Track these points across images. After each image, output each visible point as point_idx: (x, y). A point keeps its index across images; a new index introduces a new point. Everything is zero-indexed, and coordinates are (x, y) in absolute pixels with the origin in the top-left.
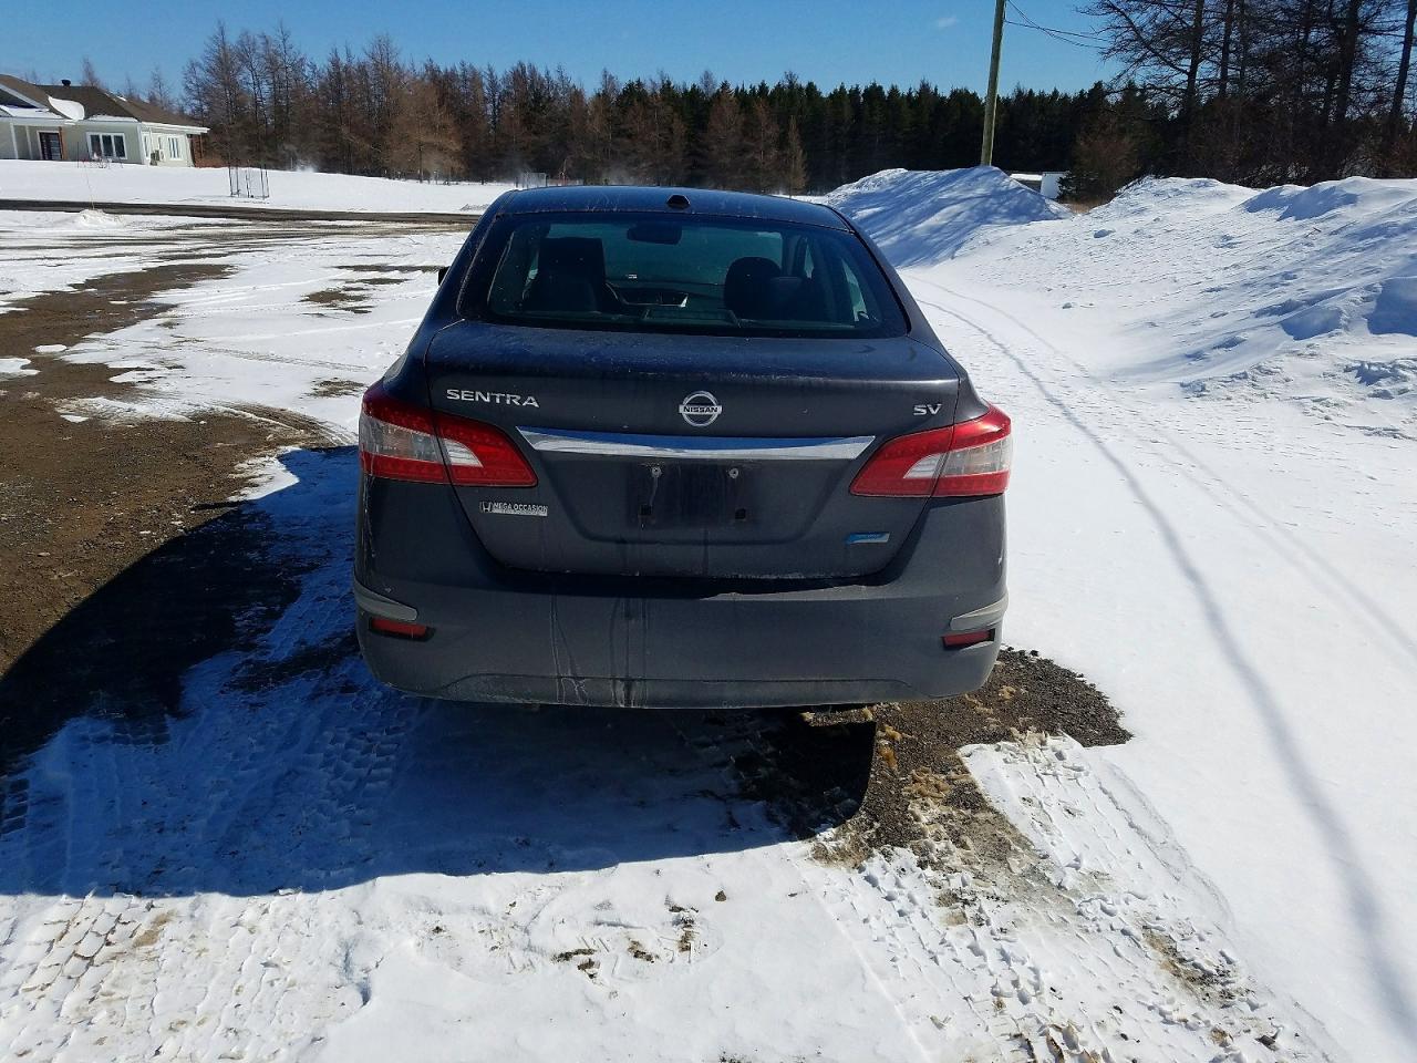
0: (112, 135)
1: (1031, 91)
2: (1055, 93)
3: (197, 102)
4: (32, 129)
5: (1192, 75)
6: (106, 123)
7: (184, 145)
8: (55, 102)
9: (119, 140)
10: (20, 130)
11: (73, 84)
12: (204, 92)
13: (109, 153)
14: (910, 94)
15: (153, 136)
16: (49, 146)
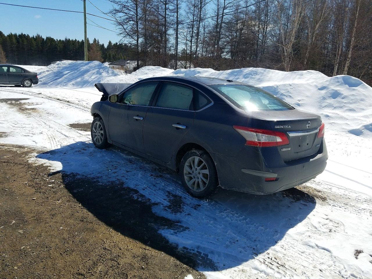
1: (69, 39)
2: (76, 40)
5: (137, 41)
14: (33, 37)
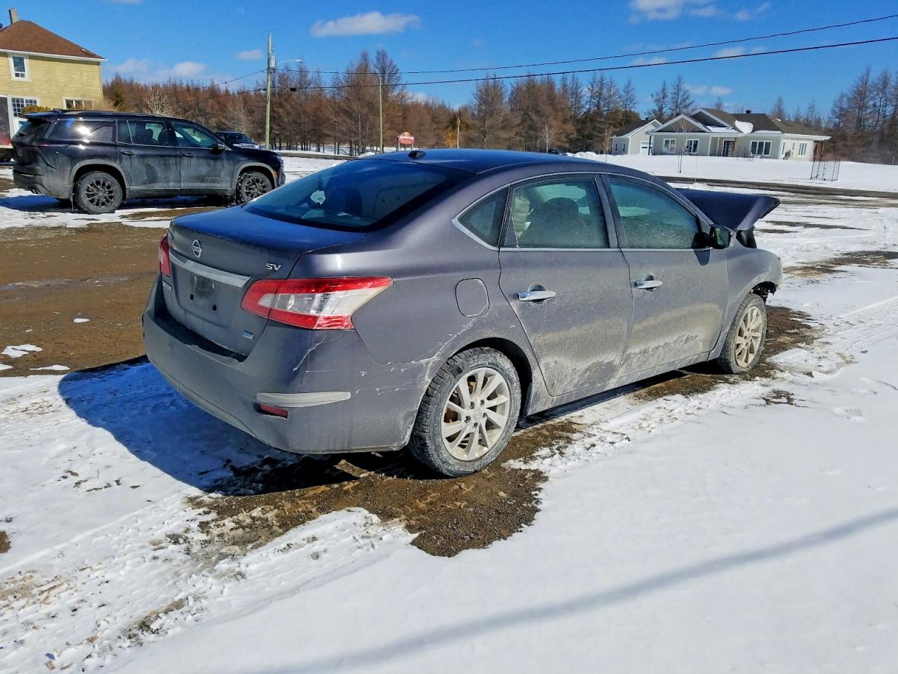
0: (765, 142)
3: (837, 120)
4: (721, 139)
6: (764, 134)
7: (810, 147)
8: (738, 124)
9: (768, 145)
10: (715, 140)
11: (752, 113)
12: (842, 113)
13: (760, 152)
15: (789, 141)
16: (726, 149)
